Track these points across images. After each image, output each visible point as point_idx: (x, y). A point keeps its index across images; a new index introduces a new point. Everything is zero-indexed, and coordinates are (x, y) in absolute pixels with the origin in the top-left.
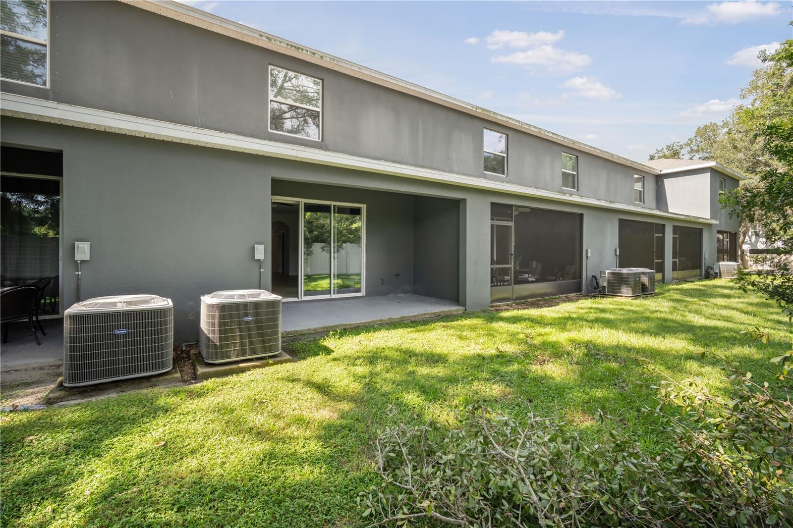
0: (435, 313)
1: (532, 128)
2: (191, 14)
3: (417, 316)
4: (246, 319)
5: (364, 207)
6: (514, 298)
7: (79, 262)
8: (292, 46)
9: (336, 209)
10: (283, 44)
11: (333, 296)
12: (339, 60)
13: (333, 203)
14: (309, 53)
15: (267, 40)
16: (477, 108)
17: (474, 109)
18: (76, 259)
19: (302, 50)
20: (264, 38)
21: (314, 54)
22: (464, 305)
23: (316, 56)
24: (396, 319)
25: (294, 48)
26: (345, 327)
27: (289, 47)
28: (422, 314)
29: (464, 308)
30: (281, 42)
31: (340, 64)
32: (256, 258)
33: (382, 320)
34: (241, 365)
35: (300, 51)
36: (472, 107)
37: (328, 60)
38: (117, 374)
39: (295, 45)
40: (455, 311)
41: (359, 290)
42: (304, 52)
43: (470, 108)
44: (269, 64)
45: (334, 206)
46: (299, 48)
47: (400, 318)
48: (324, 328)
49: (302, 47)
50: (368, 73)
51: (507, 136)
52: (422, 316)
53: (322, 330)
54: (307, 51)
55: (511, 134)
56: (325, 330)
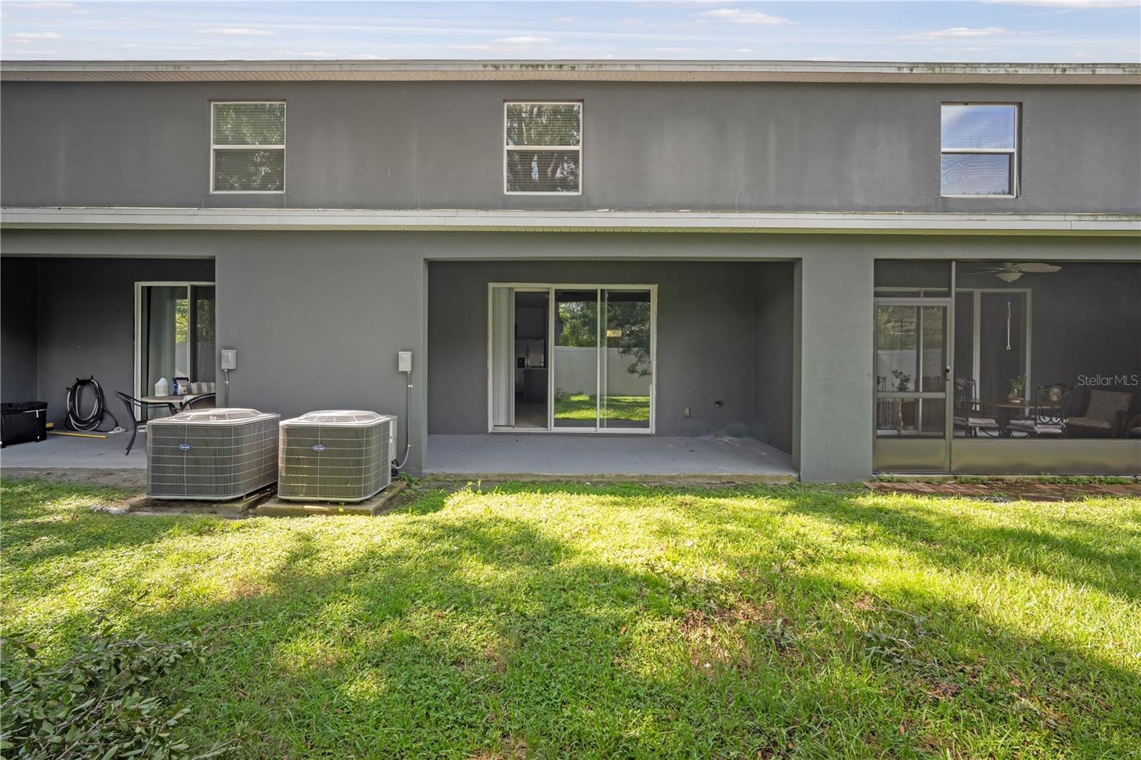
0: (720, 477)
1: (1099, 71)
2: (403, 68)
3: (678, 477)
4: (316, 448)
5: (653, 289)
6: (954, 468)
7: (226, 371)
8: (527, 66)
9: (607, 296)
10: (515, 68)
11: (600, 430)
12: (601, 63)
13: (598, 287)
14: (553, 68)
15: (493, 69)
16: (913, 65)
17: (906, 71)
18: (222, 368)
19: (543, 66)
20: (490, 68)
21: (561, 66)
22: (796, 468)
23: (565, 68)
24: (633, 477)
25: (530, 68)
26: (535, 479)
27: (524, 68)
28: (691, 476)
29: (795, 475)
30: (512, 66)
31: (604, 68)
32: (400, 370)
33: (603, 476)
34: (307, 507)
35: (540, 69)
36: (899, 68)
37: (584, 68)
38: (182, 493)
39: (531, 63)
40: (772, 478)
41: (645, 424)
42: (546, 68)
43: (893, 70)
44: (504, 101)
45: (602, 291)
46: (538, 66)
47: (640, 477)
48: (500, 475)
49: (543, 63)
50: (656, 68)
51: (1020, 105)
52: (691, 480)
53: (496, 479)
54: (550, 66)
55: (1028, 99)
56: (502, 479)
